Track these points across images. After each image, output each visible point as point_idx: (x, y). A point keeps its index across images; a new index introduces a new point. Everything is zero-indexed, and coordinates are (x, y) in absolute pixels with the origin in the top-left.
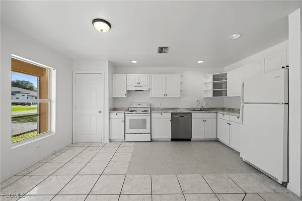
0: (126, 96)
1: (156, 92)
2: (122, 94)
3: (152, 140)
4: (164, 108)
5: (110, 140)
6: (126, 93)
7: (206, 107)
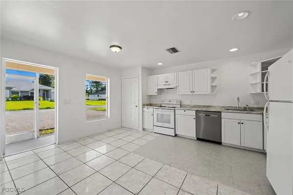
0: (156, 94)
1: (184, 90)
2: (154, 92)
3: (176, 135)
4: (195, 106)
5: (144, 129)
6: (157, 92)
7: (256, 106)
